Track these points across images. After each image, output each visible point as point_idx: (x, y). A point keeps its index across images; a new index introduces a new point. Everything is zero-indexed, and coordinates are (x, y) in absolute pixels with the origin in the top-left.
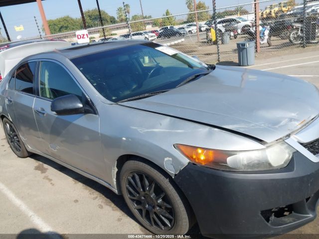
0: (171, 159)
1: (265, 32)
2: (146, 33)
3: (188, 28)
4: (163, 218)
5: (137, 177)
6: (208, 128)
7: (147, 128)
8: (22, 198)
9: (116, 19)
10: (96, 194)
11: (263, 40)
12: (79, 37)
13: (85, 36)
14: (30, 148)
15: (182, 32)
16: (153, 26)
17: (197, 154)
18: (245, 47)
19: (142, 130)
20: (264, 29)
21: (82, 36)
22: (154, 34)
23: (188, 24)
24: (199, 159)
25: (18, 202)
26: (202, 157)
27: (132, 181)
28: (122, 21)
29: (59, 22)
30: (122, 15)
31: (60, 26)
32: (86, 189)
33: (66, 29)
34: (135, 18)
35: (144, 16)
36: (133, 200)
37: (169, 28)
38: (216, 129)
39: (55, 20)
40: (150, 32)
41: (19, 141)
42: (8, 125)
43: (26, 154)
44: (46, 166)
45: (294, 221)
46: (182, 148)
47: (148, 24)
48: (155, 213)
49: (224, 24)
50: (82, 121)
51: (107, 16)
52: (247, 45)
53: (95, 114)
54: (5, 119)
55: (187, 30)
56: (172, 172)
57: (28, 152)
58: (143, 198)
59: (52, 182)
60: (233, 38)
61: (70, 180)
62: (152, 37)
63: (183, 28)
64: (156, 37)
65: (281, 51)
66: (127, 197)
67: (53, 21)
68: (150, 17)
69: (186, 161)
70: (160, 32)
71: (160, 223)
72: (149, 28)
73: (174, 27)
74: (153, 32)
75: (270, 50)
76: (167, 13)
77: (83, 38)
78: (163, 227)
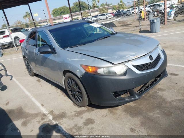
0: (79, 71)
1: (172, 12)
2: (107, 14)
3: (132, 10)
4: (79, 97)
5: (70, 80)
6: (94, 58)
7: (73, 59)
8: (29, 92)
9: (92, 7)
10: (59, 90)
11: (170, 17)
12: (65, 18)
13: (68, 18)
14: (34, 71)
15: (128, 13)
16: (112, 10)
17: (89, 69)
18: (154, 22)
19: (70, 60)
20: (171, 11)
21: (66, 18)
22: (111, 15)
23: (132, 8)
24: (89, 71)
25: (27, 93)
26: (90, 70)
27: (68, 82)
28: (95, 7)
29: (61, 9)
30: (95, 4)
31: (61, 12)
32: (56, 88)
33: (64, 13)
34: (102, 5)
35: (108, 4)
36: (70, 90)
37: (121, 11)
38: (97, 59)
39: (58, 9)
40: (109, 14)
41: (30, 68)
42: (26, 61)
43: (34, 75)
44: (41, 80)
45: (129, 99)
46: (83, 66)
47: (110, 9)
48: (77, 95)
49: (151, 8)
50: (51, 57)
51: (86, 5)
52: (155, 21)
53: (56, 53)
54: (25, 58)
55: (131, 12)
56: (79, 76)
57: (34, 73)
58: (73, 89)
59: (42, 86)
60: (157, 16)
61: (50, 85)
62: (110, 16)
63: (129, 11)
64: (113, 16)
65: (179, 24)
66: (68, 89)
67: (57, 9)
68: (111, 4)
69: (84, 71)
70: (115, 13)
71: (78, 100)
72: (110, 11)
73: (124, 10)
74: (111, 13)
75: (175, 23)
76: (121, 2)
77: (67, 19)
78: (80, 101)
